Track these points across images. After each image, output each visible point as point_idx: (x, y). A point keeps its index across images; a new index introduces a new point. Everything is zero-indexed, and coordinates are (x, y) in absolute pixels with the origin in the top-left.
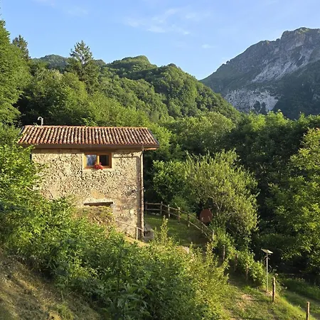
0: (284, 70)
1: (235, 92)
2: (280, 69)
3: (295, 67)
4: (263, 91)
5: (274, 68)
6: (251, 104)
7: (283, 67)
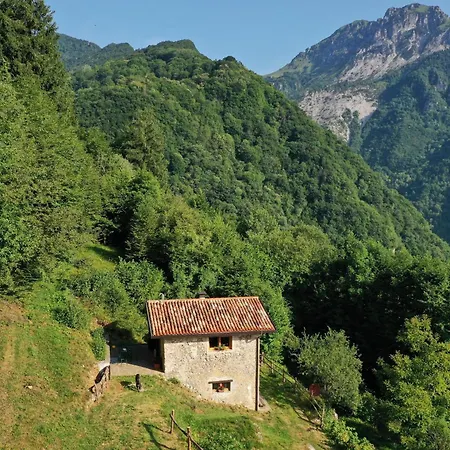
0: (387, 65)
1: (317, 95)
2: (380, 63)
3: (402, 61)
4: (356, 94)
5: (372, 61)
6: (339, 113)
7: (384, 60)
